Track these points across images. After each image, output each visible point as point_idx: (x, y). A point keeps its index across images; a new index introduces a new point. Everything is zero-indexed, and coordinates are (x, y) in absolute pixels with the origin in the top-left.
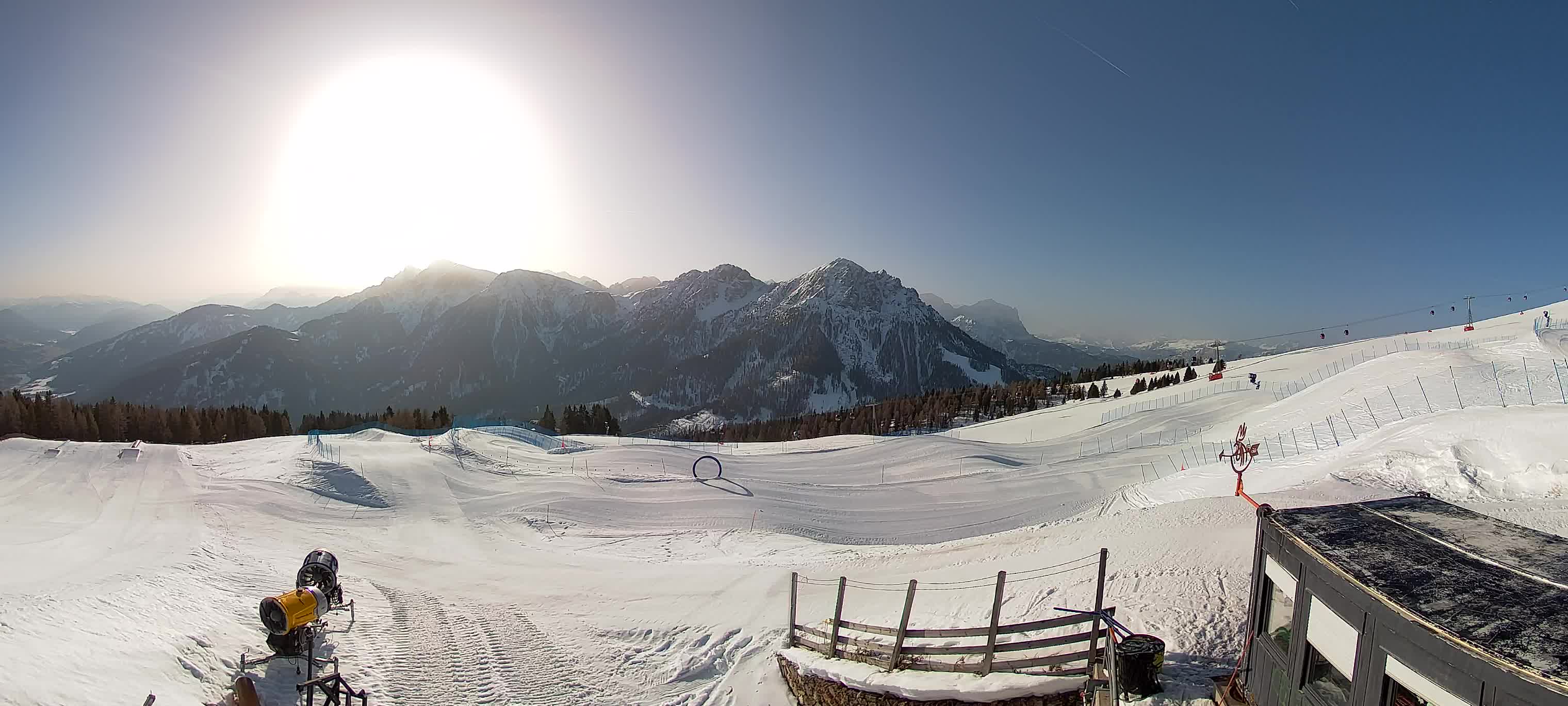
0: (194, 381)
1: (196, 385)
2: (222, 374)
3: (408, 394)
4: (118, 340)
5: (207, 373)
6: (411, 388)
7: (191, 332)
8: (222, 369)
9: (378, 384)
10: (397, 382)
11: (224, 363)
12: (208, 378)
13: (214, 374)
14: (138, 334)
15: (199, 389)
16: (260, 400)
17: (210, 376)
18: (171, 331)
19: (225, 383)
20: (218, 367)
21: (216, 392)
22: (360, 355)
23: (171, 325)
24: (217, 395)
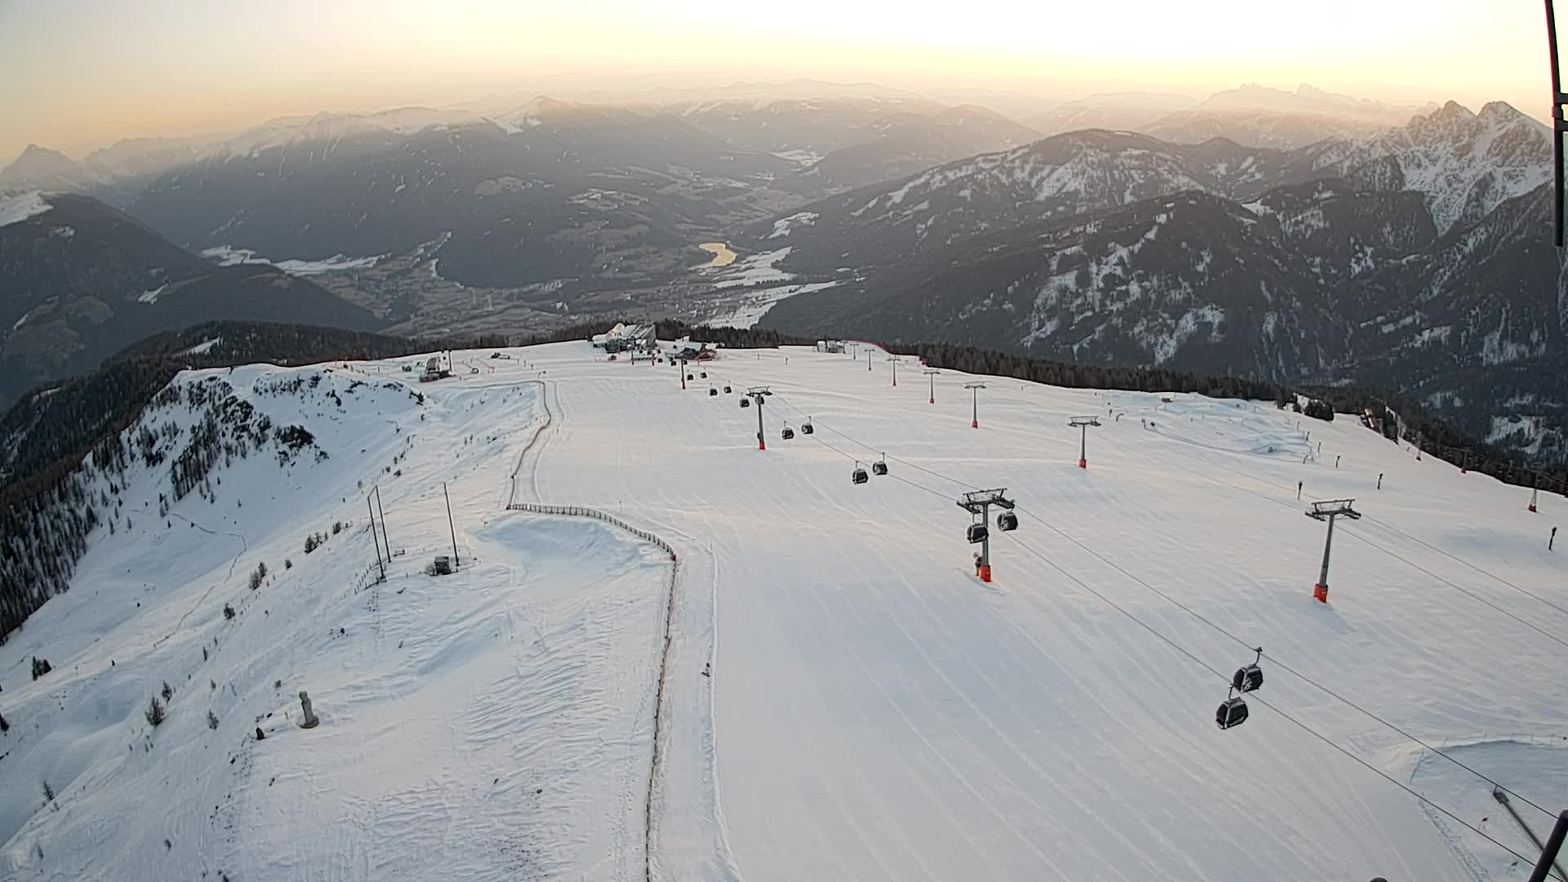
0: (1070, 279)
1: (1072, 286)
2: (1119, 271)
3: (1418, 344)
4: (911, 184)
5: (1094, 268)
6: (1426, 334)
7: (1058, 180)
8: (1121, 262)
9: (1380, 319)
10: (1409, 320)
11: (1123, 252)
12: (1094, 276)
13: (1106, 270)
14: (951, 175)
15: (1077, 295)
16: (1182, 322)
17: (1097, 274)
18: (1019, 175)
19: (1124, 288)
20: (1113, 259)
21: (1108, 302)
22: (1358, 261)
23: (1017, 163)
24: (1111, 308)
